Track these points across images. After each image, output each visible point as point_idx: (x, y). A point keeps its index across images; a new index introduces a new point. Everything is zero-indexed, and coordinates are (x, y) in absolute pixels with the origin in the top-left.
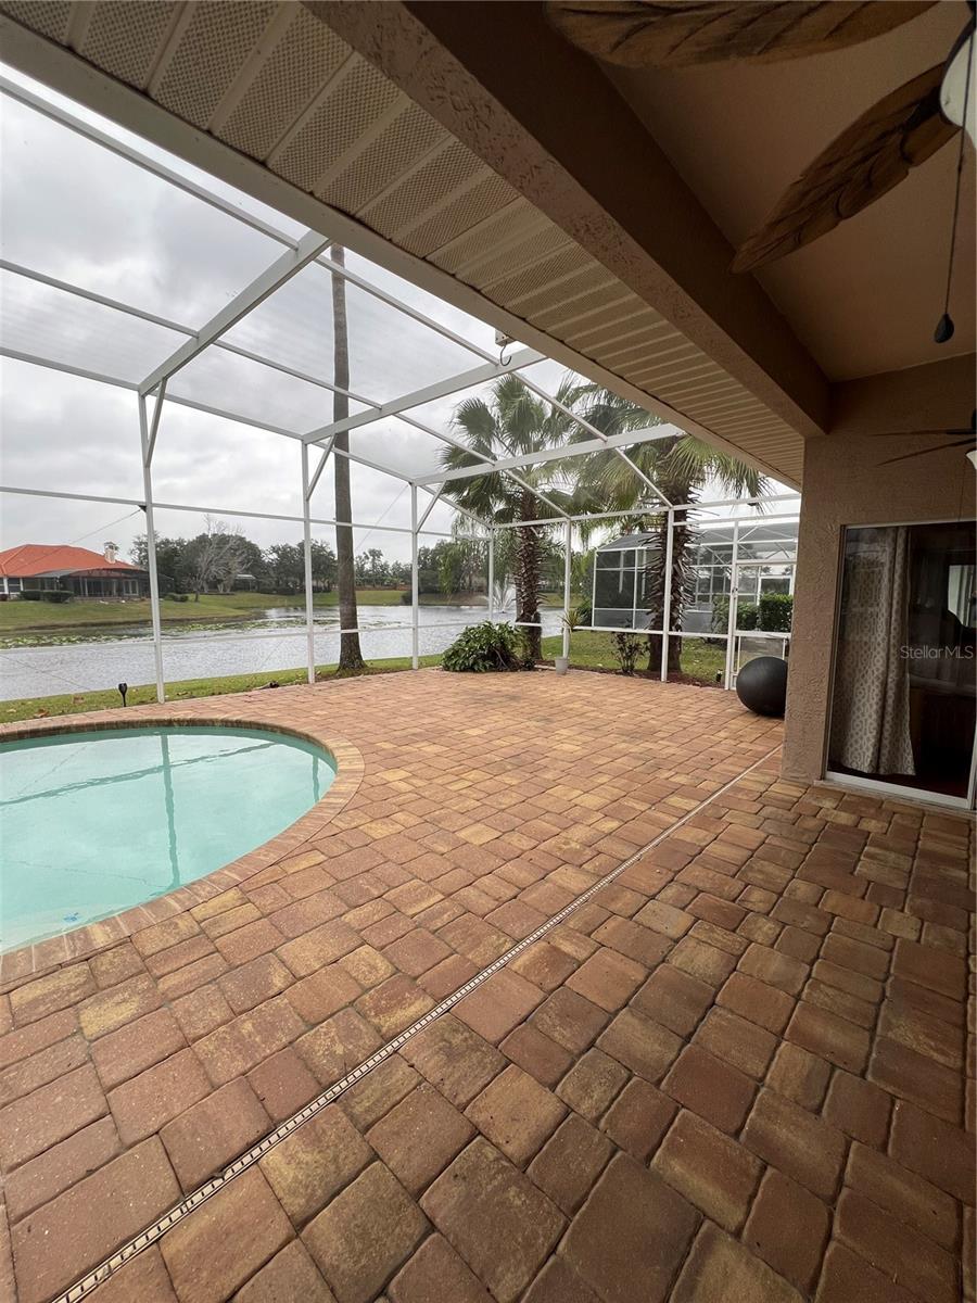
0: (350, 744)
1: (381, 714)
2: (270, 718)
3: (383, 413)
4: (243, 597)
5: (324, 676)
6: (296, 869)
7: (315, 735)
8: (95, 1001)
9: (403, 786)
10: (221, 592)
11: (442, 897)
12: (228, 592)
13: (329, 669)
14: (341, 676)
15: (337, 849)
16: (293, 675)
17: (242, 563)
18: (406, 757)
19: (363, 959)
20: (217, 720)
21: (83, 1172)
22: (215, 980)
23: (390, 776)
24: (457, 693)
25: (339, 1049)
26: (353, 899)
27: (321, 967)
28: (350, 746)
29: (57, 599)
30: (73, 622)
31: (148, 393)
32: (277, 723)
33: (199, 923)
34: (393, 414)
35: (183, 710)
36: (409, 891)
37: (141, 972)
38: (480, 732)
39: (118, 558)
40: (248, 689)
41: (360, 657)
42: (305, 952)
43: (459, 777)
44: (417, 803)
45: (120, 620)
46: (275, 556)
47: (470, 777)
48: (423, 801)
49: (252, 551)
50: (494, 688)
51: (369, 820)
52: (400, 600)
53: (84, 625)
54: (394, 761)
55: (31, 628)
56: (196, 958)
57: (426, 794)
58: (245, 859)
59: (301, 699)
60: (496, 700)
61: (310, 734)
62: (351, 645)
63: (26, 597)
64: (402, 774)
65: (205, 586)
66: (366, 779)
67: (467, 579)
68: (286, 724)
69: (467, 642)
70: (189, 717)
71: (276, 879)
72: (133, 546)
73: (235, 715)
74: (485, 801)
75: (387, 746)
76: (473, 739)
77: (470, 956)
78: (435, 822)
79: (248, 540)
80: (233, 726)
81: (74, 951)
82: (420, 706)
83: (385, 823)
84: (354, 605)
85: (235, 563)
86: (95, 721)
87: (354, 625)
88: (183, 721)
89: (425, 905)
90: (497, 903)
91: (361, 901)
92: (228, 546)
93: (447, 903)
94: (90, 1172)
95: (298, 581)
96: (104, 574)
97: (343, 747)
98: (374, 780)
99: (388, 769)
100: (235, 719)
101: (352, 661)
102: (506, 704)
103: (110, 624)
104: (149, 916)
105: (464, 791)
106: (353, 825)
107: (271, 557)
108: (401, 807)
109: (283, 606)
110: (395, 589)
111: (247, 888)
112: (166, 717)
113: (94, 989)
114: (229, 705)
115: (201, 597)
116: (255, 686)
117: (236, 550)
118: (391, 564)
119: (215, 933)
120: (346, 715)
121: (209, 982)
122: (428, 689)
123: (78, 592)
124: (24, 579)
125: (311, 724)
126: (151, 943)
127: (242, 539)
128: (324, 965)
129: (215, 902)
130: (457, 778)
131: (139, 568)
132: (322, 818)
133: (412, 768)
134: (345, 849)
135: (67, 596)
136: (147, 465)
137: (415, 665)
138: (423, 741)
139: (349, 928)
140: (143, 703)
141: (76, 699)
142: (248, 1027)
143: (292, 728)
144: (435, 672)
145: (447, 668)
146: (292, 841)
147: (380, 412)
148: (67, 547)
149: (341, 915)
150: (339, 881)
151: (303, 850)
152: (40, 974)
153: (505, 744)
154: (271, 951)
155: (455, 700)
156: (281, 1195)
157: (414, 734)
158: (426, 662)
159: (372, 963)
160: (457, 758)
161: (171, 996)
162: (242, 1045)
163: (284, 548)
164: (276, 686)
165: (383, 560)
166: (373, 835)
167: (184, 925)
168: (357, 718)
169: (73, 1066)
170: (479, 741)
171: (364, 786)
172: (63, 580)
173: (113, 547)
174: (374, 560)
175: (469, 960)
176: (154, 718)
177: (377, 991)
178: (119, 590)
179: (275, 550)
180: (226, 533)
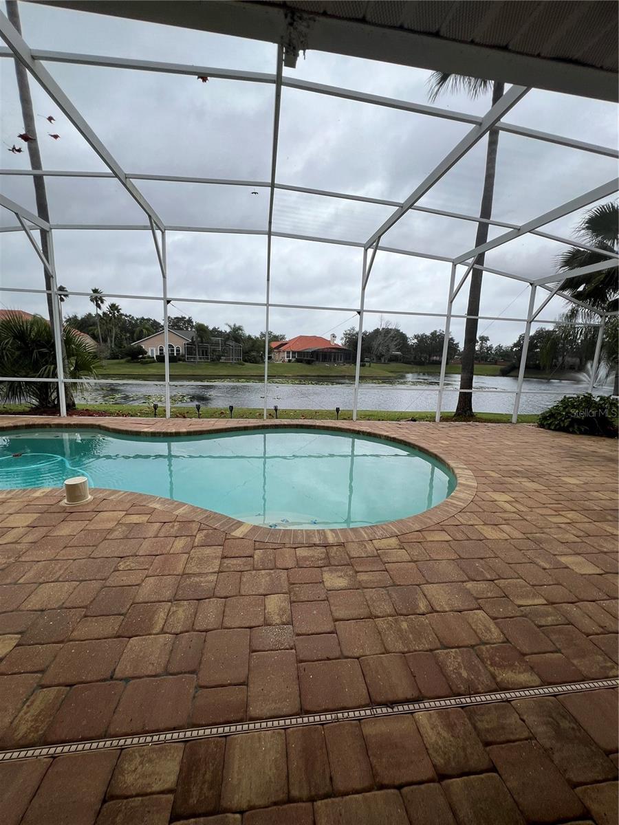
0: (465, 467)
1: (487, 451)
2: (412, 439)
3: (521, 232)
4: (394, 365)
5: (445, 418)
6: (432, 539)
7: (441, 456)
8: (329, 570)
9: (508, 507)
10: (383, 361)
11: (545, 602)
12: (386, 361)
13: (449, 414)
14: (456, 421)
15: (459, 536)
16: (424, 415)
17: (396, 345)
18: (509, 486)
19: (480, 619)
20: (382, 435)
21: (325, 657)
22: (386, 587)
23: (496, 496)
24: (553, 447)
25: (465, 674)
26: (472, 574)
27: (450, 611)
28: (466, 469)
29: (309, 362)
30: (314, 374)
31: (369, 247)
32: (417, 444)
33: (377, 550)
34: (529, 232)
35: (365, 426)
36: (515, 586)
37: (348, 565)
38: (578, 482)
39: (335, 342)
40: (398, 420)
41: (471, 409)
42: (440, 596)
43: (558, 512)
44: (521, 522)
45: (334, 374)
46: (416, 341)
47: (569, 516)
48: (524, 523)
49: (403, 337)
50: (592, 449)
51: (482, 523)
52: (498, 372)
53: (318, 376)
54: (500, 486)
55: (298, 376)
56: (375, 569)
57: (528, 518)
58: (401, 521)
59: (430, 431)
60: (590, 458)
61: (438, 454)
62: (465, 400)
63: (298, 361)
64: (506, 497)
65: (375, 358)
66: (479, 494)
67: (560, 359)
68: (422, 445)
69: (565, 408)
70: (368, 431)
71: (419, 541)
72: (343, 336)
73: (393, 434)
74: (584, 539)
75: (493, 474)
76: (571, 486)
77: (575, 662)
78: (538, 542)
79: (401, 331)
80: (391, 441)
81: (320, 540)
82: (519, 451)
83: (494, 529)
84: (472, 374)
85: (392, 345)
86: (326, 425)
87: (471, 387)
88: (366, 432)
89: (530, 602)
90: (602, 630)
91: (477, 578)
92: (390, 335)
93: (550, 609)
94: (328, 659)
95: (428, 357)
96: (329, 350)
97: (460, 468)
98: (486, 496)
99: (495, 491)
100: (392, 436)
101: (465, 412)
102: (603, 464)
103: (328, 376)
104: (352, 536)
105: (563, 526)
106: (470, 523)
107: (413, 341)
108: (507, 521)
109: (416, 372)
110: (496, 364)
111: (402, 540)
112: (357, 429)
113: (328, 563)
114: (389, 427)
115: (372, 364)
116: (402, 419)
117: (394, 337)
118: (494, 346)
119: (385, 560)
120: (462, 447)
121: (383, 587)
122: (526, 439)
123: (317, 359)
124: (298, 352)
125: (438, 448)
126: (355, 551)
127: (398, 331)
128: (452, 611)
129: (383, 541)
130: (555, 513)
131: (344, 347)
132: (447, 511)
133: (514, 495)
134: (465, 538)
135: (313, 361)
136: (364, 289)
137: (514, 420)
138: (523, 477)
139: (468, 592)
140: (345, 419)
141: (316, 412)
142: (404, 625)
143: (427, 448)
144: (531, 427)
145: (541, 426)
146: (429, 521)
147: (518, 232)
148: (315, 336)
149: (463, 582)
150: (461, 558)
151: (436, 528)
152: (307, 545)
153: (604, 497)
154: (417, 585)
155: (552, 452)
156: (428, 747)
157: (515, 471)
158: (522, 419)
159: (487, 625)
160: (554, 497)
161: (364, 585)
162: (401, 635)
163: (422, 336)
164: (414, 420)
165: (489, 344)
166: (486, 535)
167: (369, 547)
168: (470, 450)
169: (320, 599)
170: (576, 489)
171: (477, 498)
172: (313, 353)
173: (334, 336)
174: (481, 344)
175: (573, 665)
176: (352, 428)
177: (492, 648)
178: (334, 359)
179: (416, 337)
180: (390, 327)
